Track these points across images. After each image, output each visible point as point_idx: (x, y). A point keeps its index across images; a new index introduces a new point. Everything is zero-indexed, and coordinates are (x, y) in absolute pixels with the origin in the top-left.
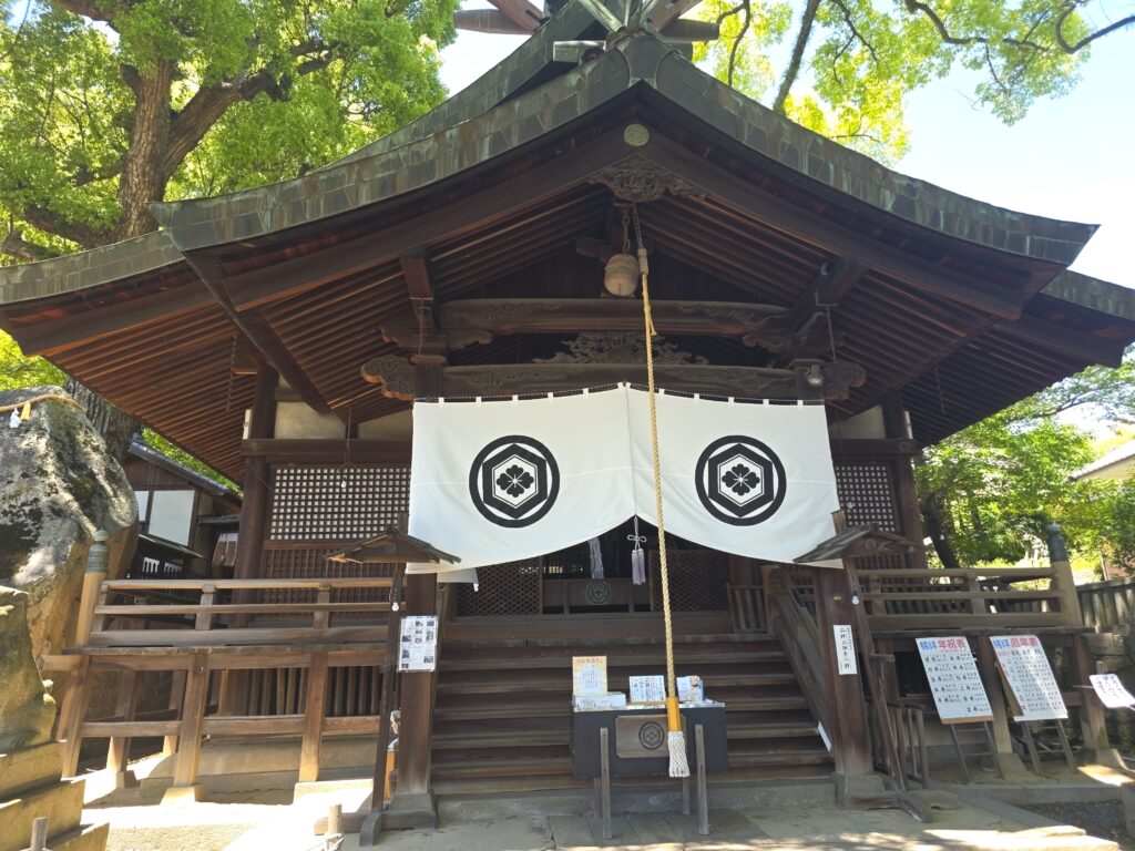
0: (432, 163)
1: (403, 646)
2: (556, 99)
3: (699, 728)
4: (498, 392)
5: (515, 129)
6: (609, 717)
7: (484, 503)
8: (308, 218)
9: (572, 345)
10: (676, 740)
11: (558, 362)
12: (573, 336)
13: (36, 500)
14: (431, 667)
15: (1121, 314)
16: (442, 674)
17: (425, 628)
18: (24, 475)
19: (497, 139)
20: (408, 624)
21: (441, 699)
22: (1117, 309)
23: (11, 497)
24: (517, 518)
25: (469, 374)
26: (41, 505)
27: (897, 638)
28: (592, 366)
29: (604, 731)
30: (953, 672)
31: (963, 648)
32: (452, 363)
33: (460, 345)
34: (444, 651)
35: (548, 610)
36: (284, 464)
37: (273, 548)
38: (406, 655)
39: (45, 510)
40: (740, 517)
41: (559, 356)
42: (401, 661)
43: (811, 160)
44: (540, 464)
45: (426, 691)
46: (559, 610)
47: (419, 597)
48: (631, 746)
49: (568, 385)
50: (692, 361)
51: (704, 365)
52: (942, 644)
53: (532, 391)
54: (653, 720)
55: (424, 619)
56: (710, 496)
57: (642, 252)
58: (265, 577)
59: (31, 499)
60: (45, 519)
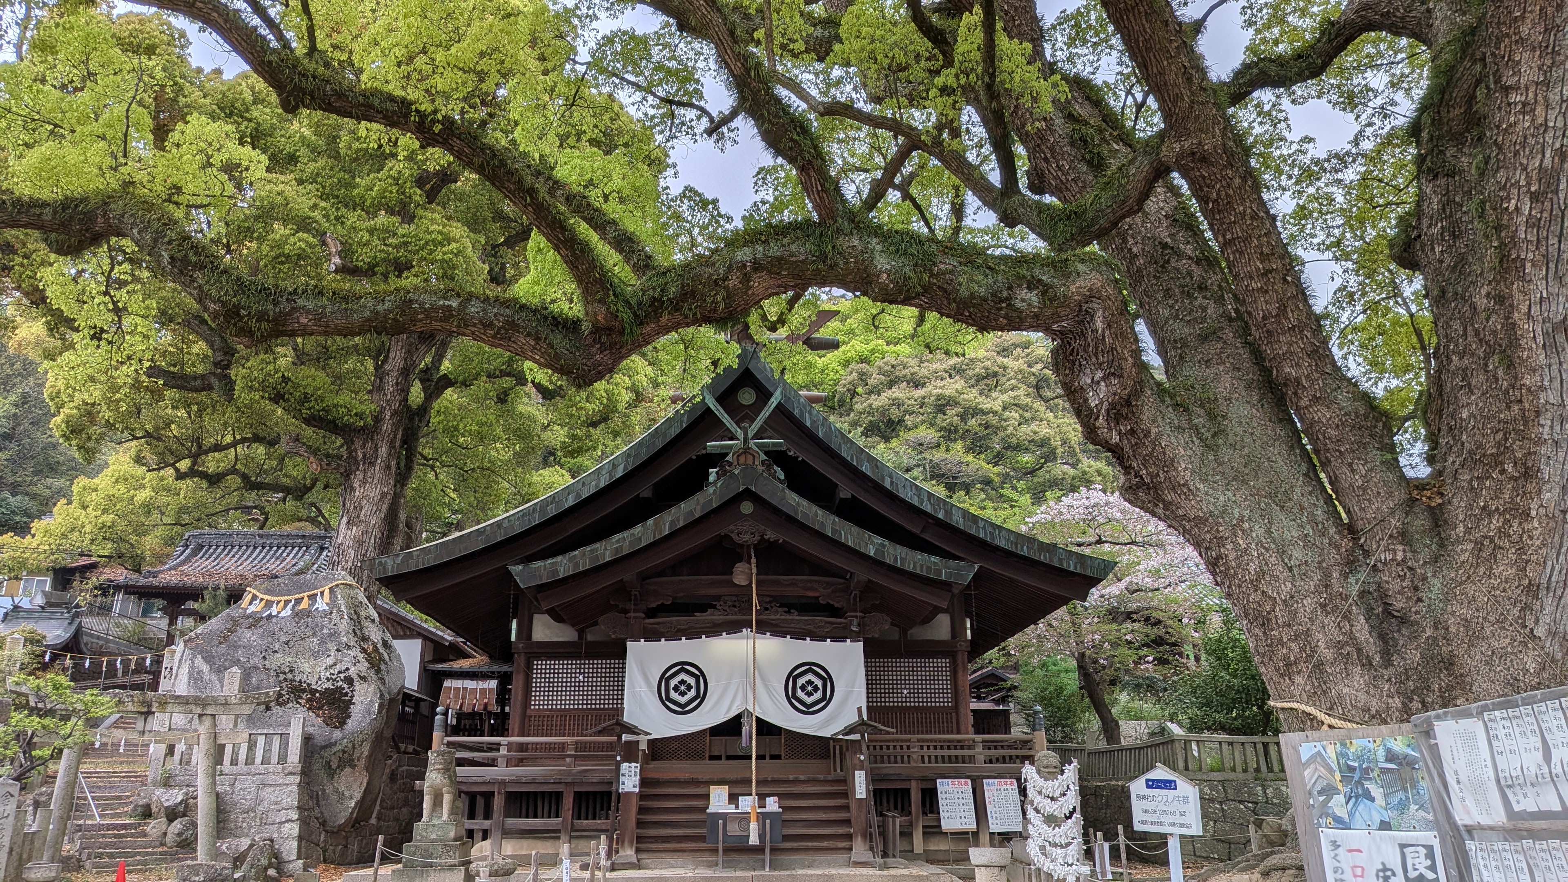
0: (640, 538)
1: (622, 778)
2: (702, 501)
3: (768, 821)
4: (673, 635)
5: (682, 518)
6: (724, 816)
7: (665, 700)
8: (581, 569)
9: (718, 604)
10: (754, 826)
11: (709, 616)
12: (718, 598)
13: (347, 669)
14: (637, 790)
15: (1078, 571)
16: (642, 796)
17: (633, 770)
18: (338, 650)
19: (672, 523)
20: (625, 766)
21: (641, 810)
22: (1076, 568)
23: (331, 666)
24: (683, 710)
25: (658, 624)
26: (351, 672)
27: (923, 779)
28: (730, 617)
29: (721, 822)
30: (957, 801)
31: (966, 787)
32: (648, 617)
33: (654, 605)
34: (644, 782)
35: (712, 758)
36: (538, 658)
37: (533, 714)
38: (623, 783)
39: (355, 677)
40: (808, 710)
41: (710, 611)
42: (621, 786)
43: (832, 529)
44: (697, 678)
45: (634, 805)
46: (719, 758)
47: (630, 752)
48: (734, 829)
49: (714, 631)
50: (789, 612)
51: (795, 616)
52: (953, 784)
53: (693, 634)
54: (744, 818)
55: (633, 764)
56: (792, 697)
57: (754, 560)
58: (529, 736)
59: (344, 668)
60: (356, 683)
